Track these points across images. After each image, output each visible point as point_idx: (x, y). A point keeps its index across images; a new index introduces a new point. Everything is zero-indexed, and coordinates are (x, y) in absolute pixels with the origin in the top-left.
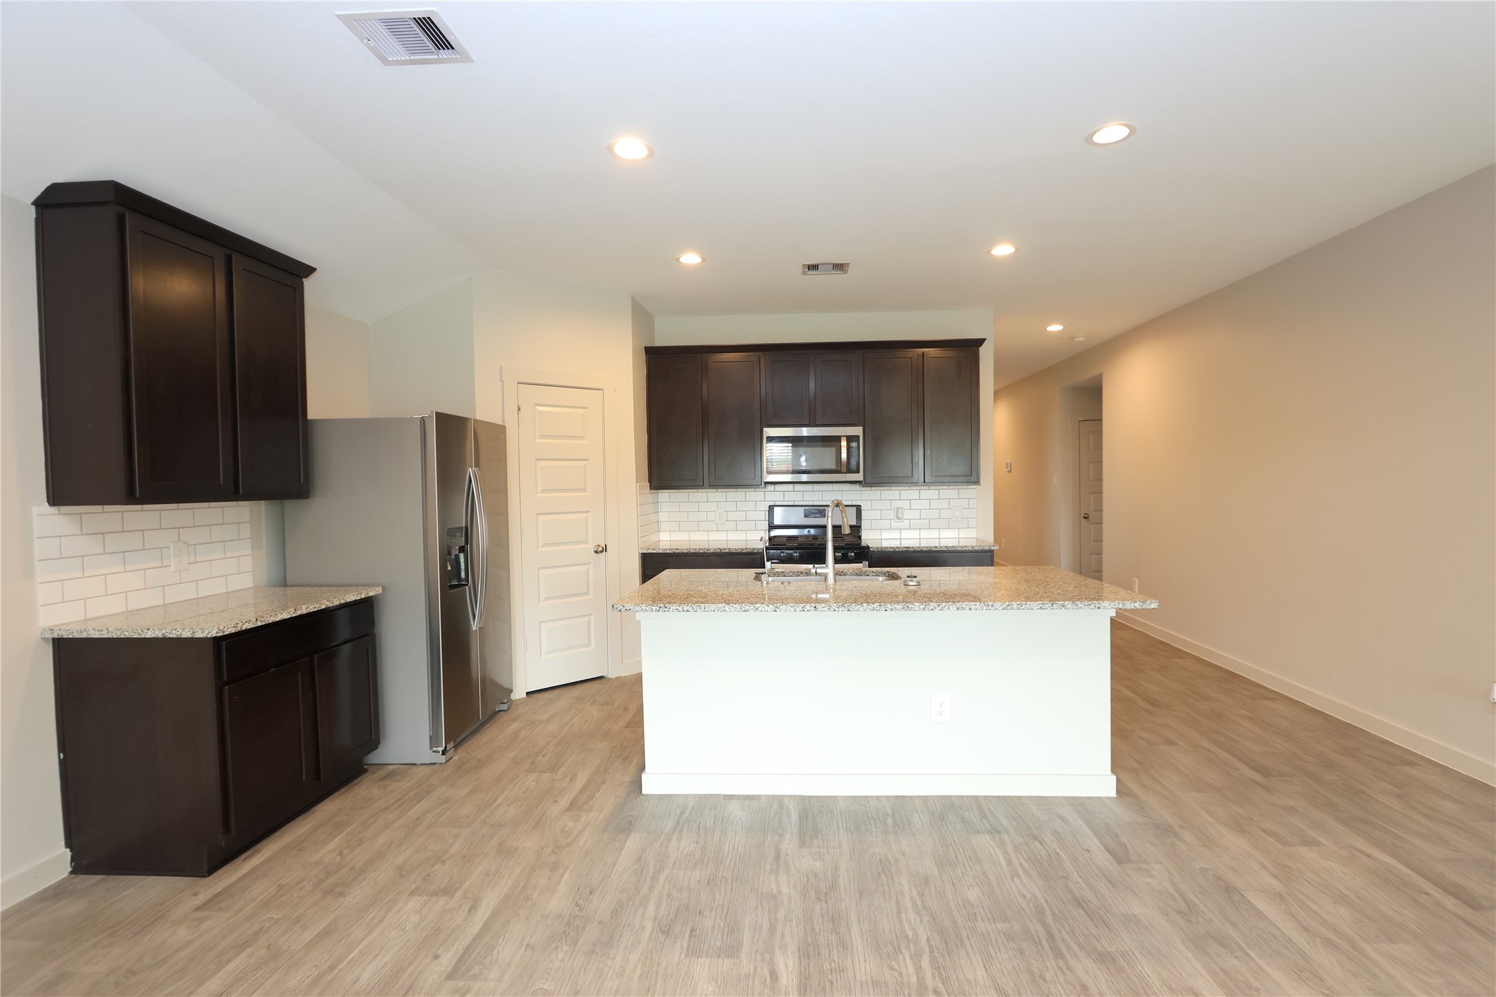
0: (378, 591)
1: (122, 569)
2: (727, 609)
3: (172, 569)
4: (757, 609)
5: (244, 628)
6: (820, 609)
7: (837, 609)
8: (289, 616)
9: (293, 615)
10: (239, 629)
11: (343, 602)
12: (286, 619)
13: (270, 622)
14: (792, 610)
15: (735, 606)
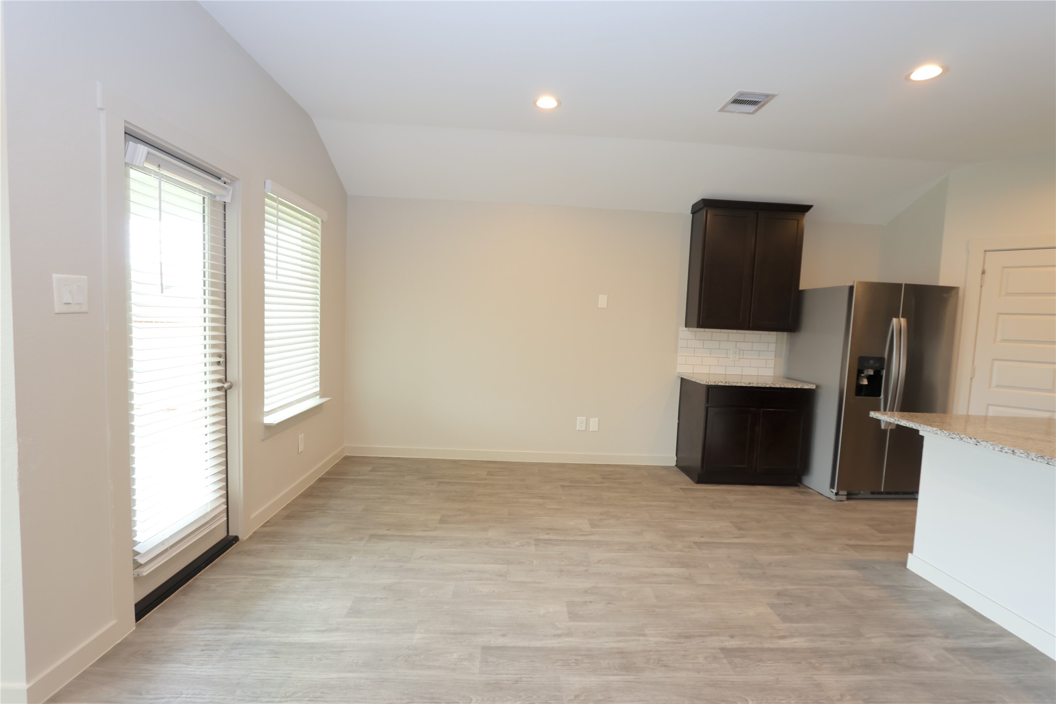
0: (813, 387)
1: (709, 356)
2: (939, 433)
3: (731, 359)
4: (962, 439)
5: (719, 384)
6: (1018, 454)
7: (1035, 459)
8: (745, 385)
9: (748, 386)
10: (716, 384)
11: (782, 386)
12: (743, 387)
13: (734, 385)
14: (991, 447)
15: (945, 432)
